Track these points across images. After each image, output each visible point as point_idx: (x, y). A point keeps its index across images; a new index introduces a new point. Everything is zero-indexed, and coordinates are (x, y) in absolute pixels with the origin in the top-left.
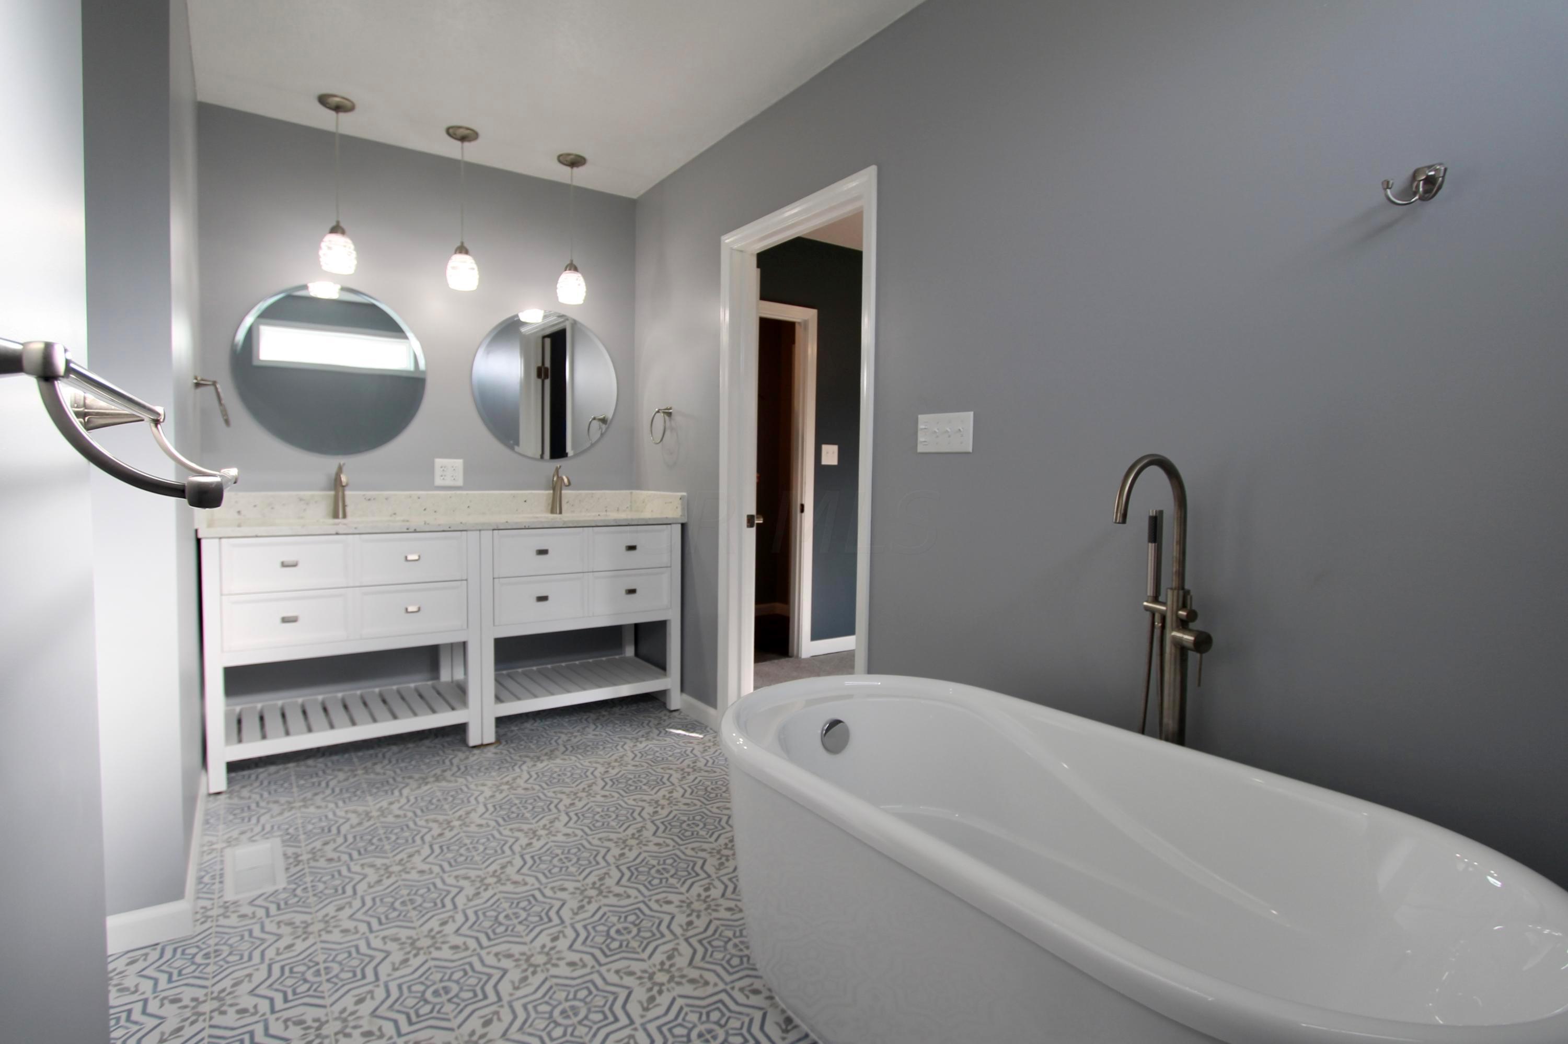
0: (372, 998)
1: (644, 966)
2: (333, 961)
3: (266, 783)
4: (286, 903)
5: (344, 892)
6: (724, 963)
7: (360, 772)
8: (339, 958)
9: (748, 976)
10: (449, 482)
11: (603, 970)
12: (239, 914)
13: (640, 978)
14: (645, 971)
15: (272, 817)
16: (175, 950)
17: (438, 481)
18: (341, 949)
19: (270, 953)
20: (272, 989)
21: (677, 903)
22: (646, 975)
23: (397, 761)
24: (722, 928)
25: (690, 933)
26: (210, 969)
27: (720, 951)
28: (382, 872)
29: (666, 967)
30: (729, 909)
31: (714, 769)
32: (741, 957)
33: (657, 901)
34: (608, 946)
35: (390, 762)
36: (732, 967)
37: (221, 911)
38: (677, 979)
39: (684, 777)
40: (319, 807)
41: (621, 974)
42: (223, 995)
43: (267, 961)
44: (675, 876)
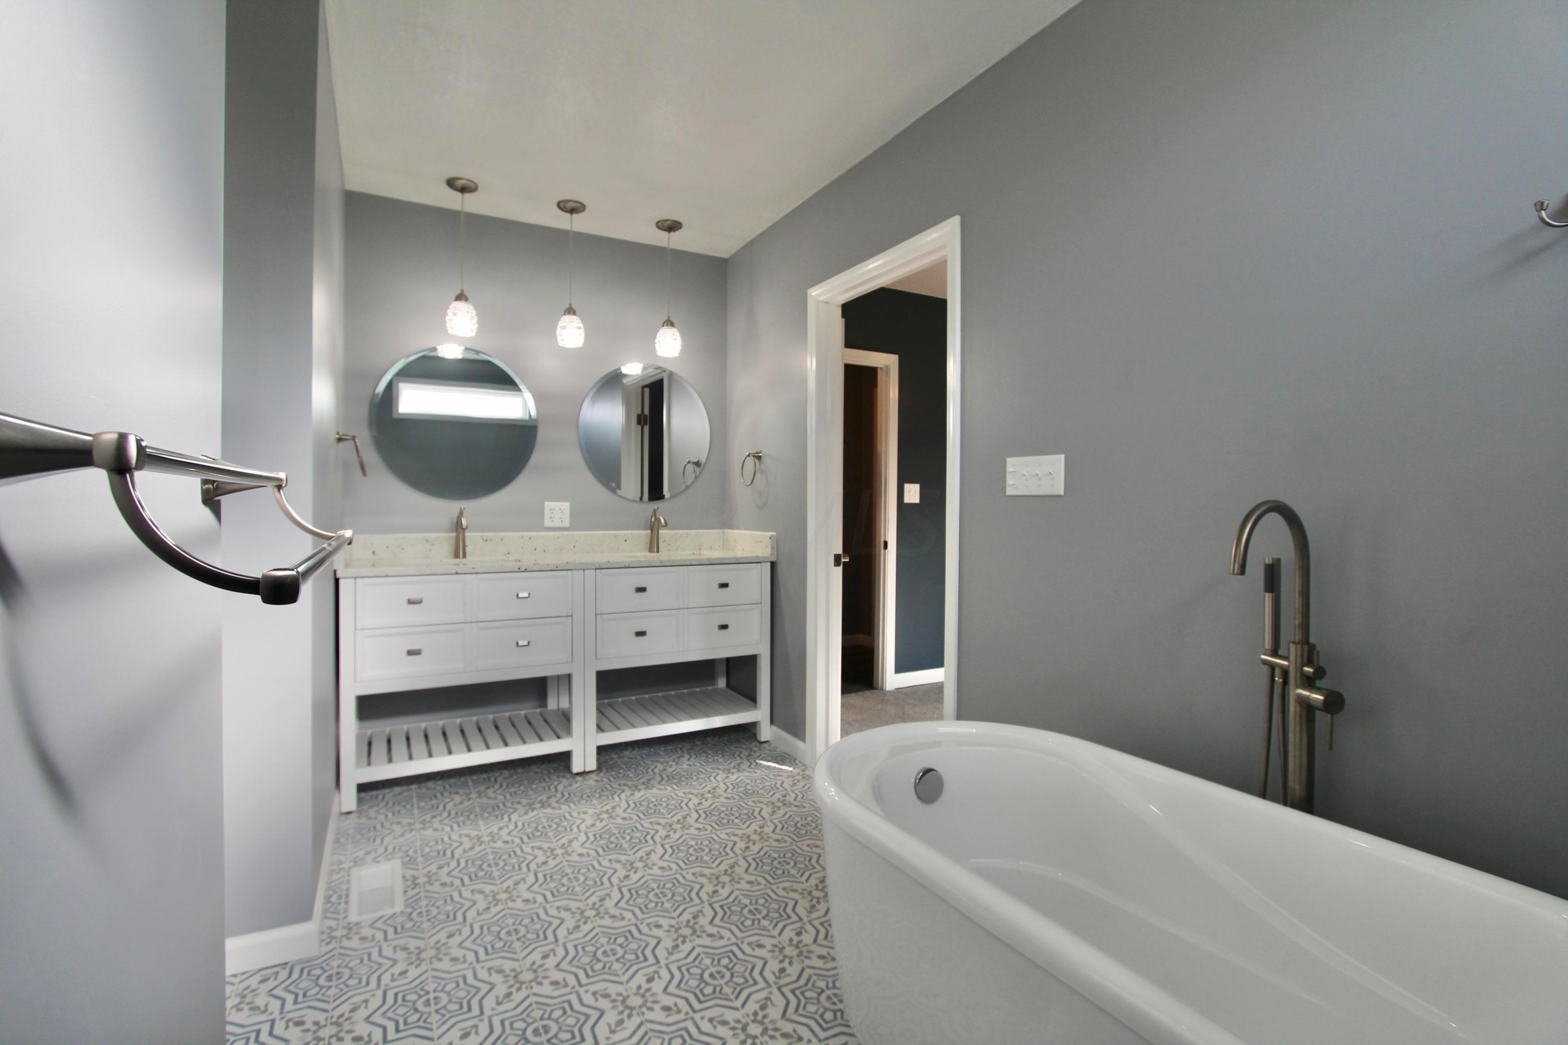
0: (477, 1033)
1: (738, 1015)
2: (442, 990)
3: (390, 804)
4: (402, 928)
5: (455, 918)
6: (817, 1017)
7: (474, 796)
8: (448, 988)
9: (842, 1033)
10: (557, 524)
11: (697, 1017)
12: (360, 936)
13: (733, 1028)
14: (738, 1021)
15: (394, 838)
16: (302, 970)
17: (547, 523)
18: (451, 978)
19: (386, 979)
20: (385, 1017)
21: (769, 947)
22: (740, 1026)
23: (508, 785)
24: (814, 978)
25: (782, 982)
26: (332, 992)
27: (813, 1004)
28: (490, 899)
29: (759, 1018)
30: (821, 957)
31: (804, 804)
32: (835, 1012)
33: (750, 944)
34: (701, 991)
35: (501, 786)
36: (826, 1022)
37: (345, 932)
38: (770, 1032)
39: (775, 812)
40: (436, 830)
41: (715, 1023)
42: (341, 1020)
43: (382, 988)
44: (767, 918)
